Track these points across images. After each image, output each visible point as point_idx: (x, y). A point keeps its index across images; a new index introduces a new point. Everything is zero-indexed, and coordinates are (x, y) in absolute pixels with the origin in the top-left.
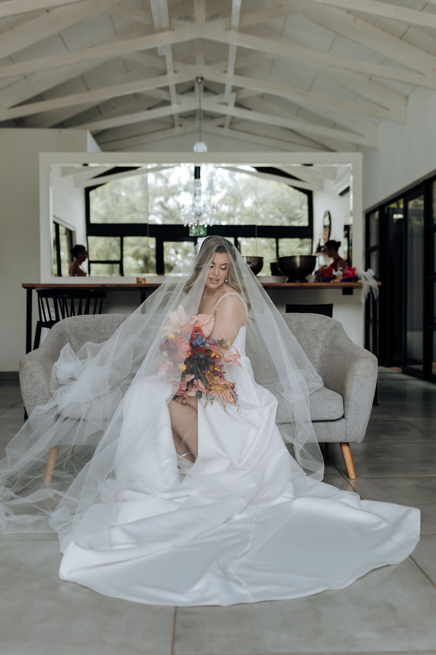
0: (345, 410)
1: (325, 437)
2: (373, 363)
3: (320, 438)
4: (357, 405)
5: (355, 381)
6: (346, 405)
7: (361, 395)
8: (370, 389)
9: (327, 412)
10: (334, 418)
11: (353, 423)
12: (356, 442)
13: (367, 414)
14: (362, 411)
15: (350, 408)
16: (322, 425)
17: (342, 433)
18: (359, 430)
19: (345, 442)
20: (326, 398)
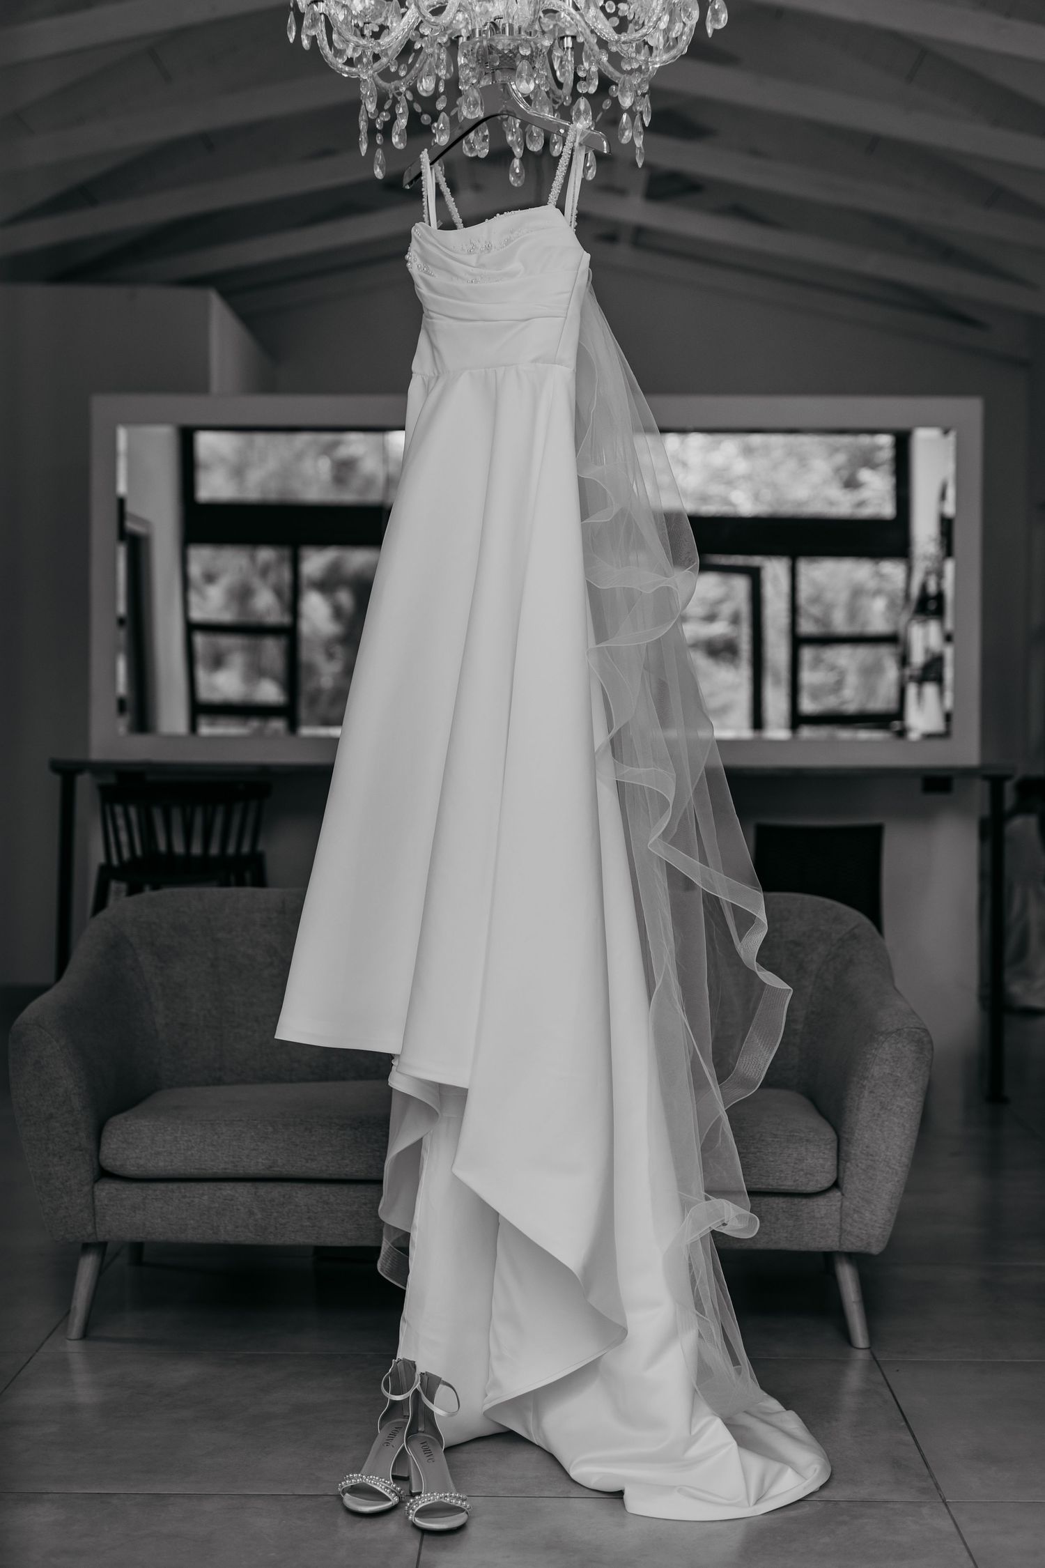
0: (841, 1167)
1: (786, 1237)
2: (913, 1048)
3: (773, 1237)
4: (870, 1157)
5: (866, 1093)
6: (843, 1155)
7: (881, 1130)
8: (906, 1116)
9: (789, 1172)
10: (808, 1189)
11: (858, 1202)
12: (867, 1250)
13: (896, 1179)
14: (883, 1171)
15: (853, 1161)
16: (778, 1204)
17: (830, 1227)
18: (875, 1221)
19: (840, 1250)
20: (792, 1134)
